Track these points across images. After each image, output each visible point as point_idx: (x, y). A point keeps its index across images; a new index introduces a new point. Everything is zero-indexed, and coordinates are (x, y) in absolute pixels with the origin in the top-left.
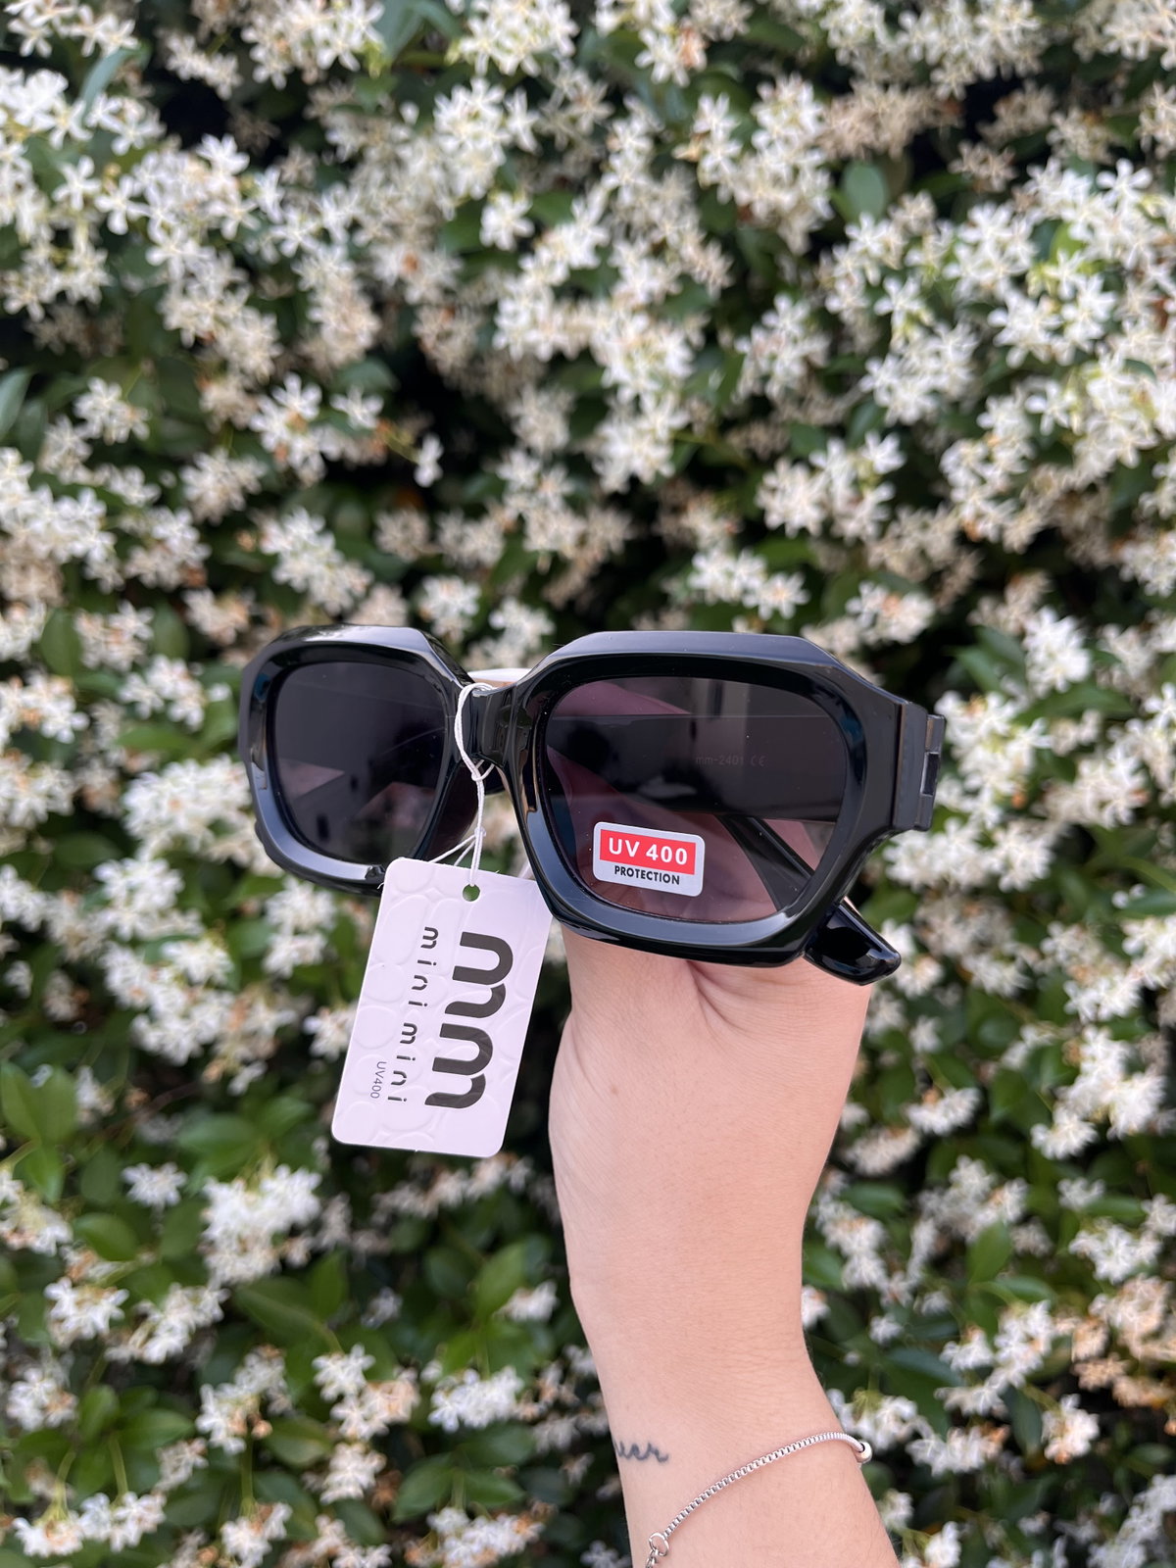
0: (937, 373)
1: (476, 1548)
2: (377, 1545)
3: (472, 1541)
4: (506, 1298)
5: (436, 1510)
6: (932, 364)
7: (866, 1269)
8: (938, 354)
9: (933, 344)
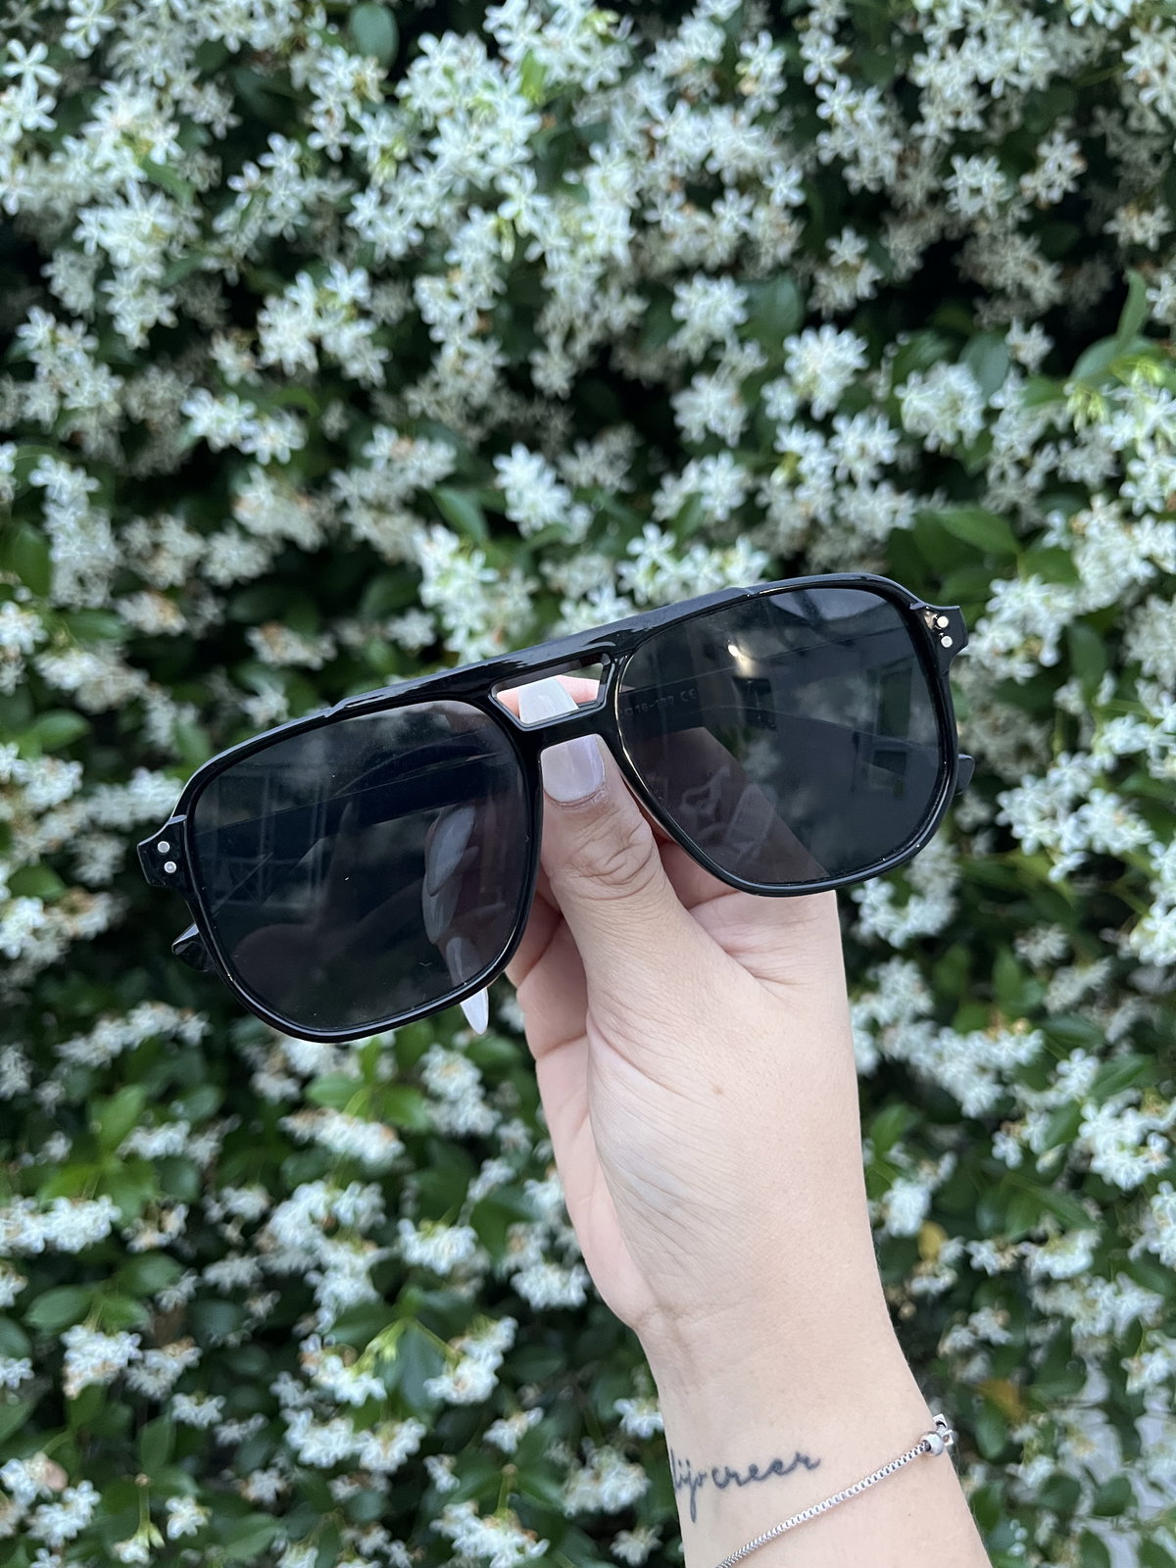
0: (422, 209)
1: (95, 1361)
2: (19, 1358)
3: (91, 1355)
4: (125, 1135)
5: (67, 1327)
6: (417, 201)
7: (473, 1115)
8: (420, 189)
9: (417, 181)
